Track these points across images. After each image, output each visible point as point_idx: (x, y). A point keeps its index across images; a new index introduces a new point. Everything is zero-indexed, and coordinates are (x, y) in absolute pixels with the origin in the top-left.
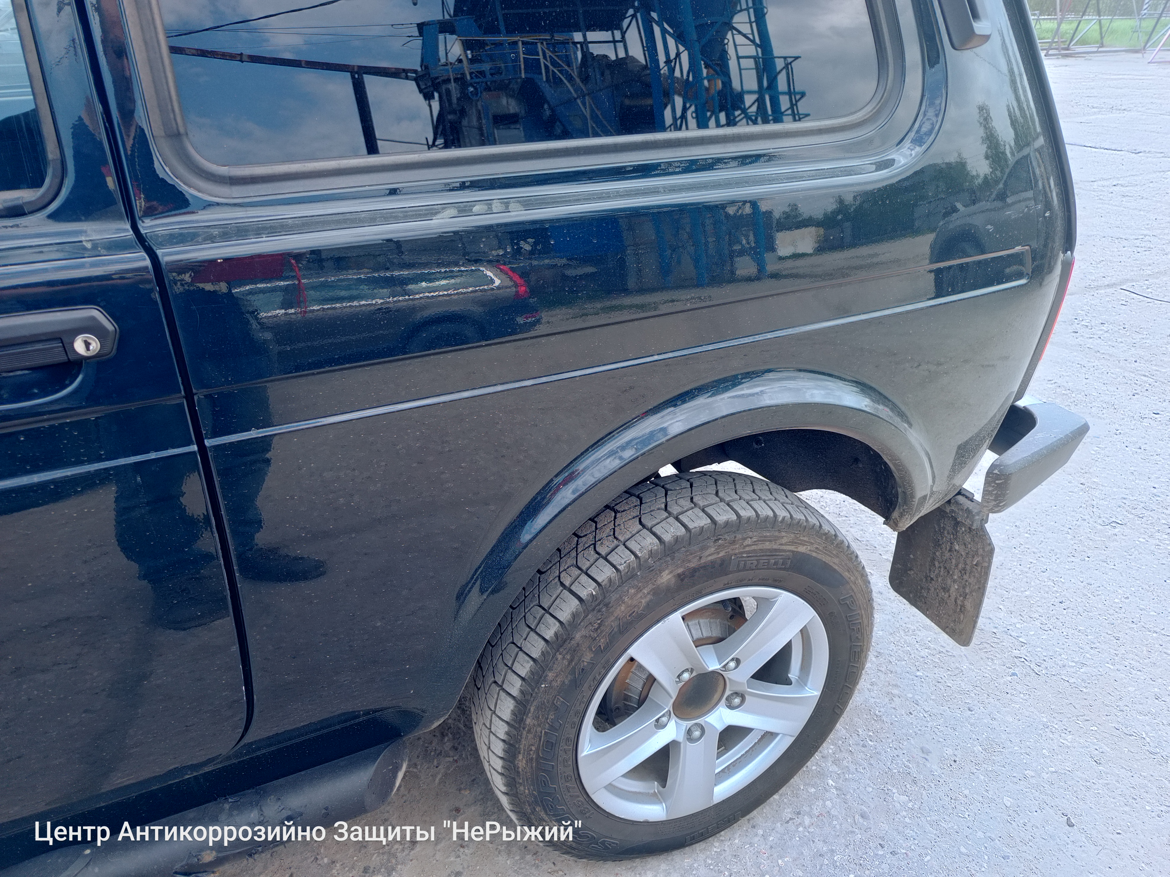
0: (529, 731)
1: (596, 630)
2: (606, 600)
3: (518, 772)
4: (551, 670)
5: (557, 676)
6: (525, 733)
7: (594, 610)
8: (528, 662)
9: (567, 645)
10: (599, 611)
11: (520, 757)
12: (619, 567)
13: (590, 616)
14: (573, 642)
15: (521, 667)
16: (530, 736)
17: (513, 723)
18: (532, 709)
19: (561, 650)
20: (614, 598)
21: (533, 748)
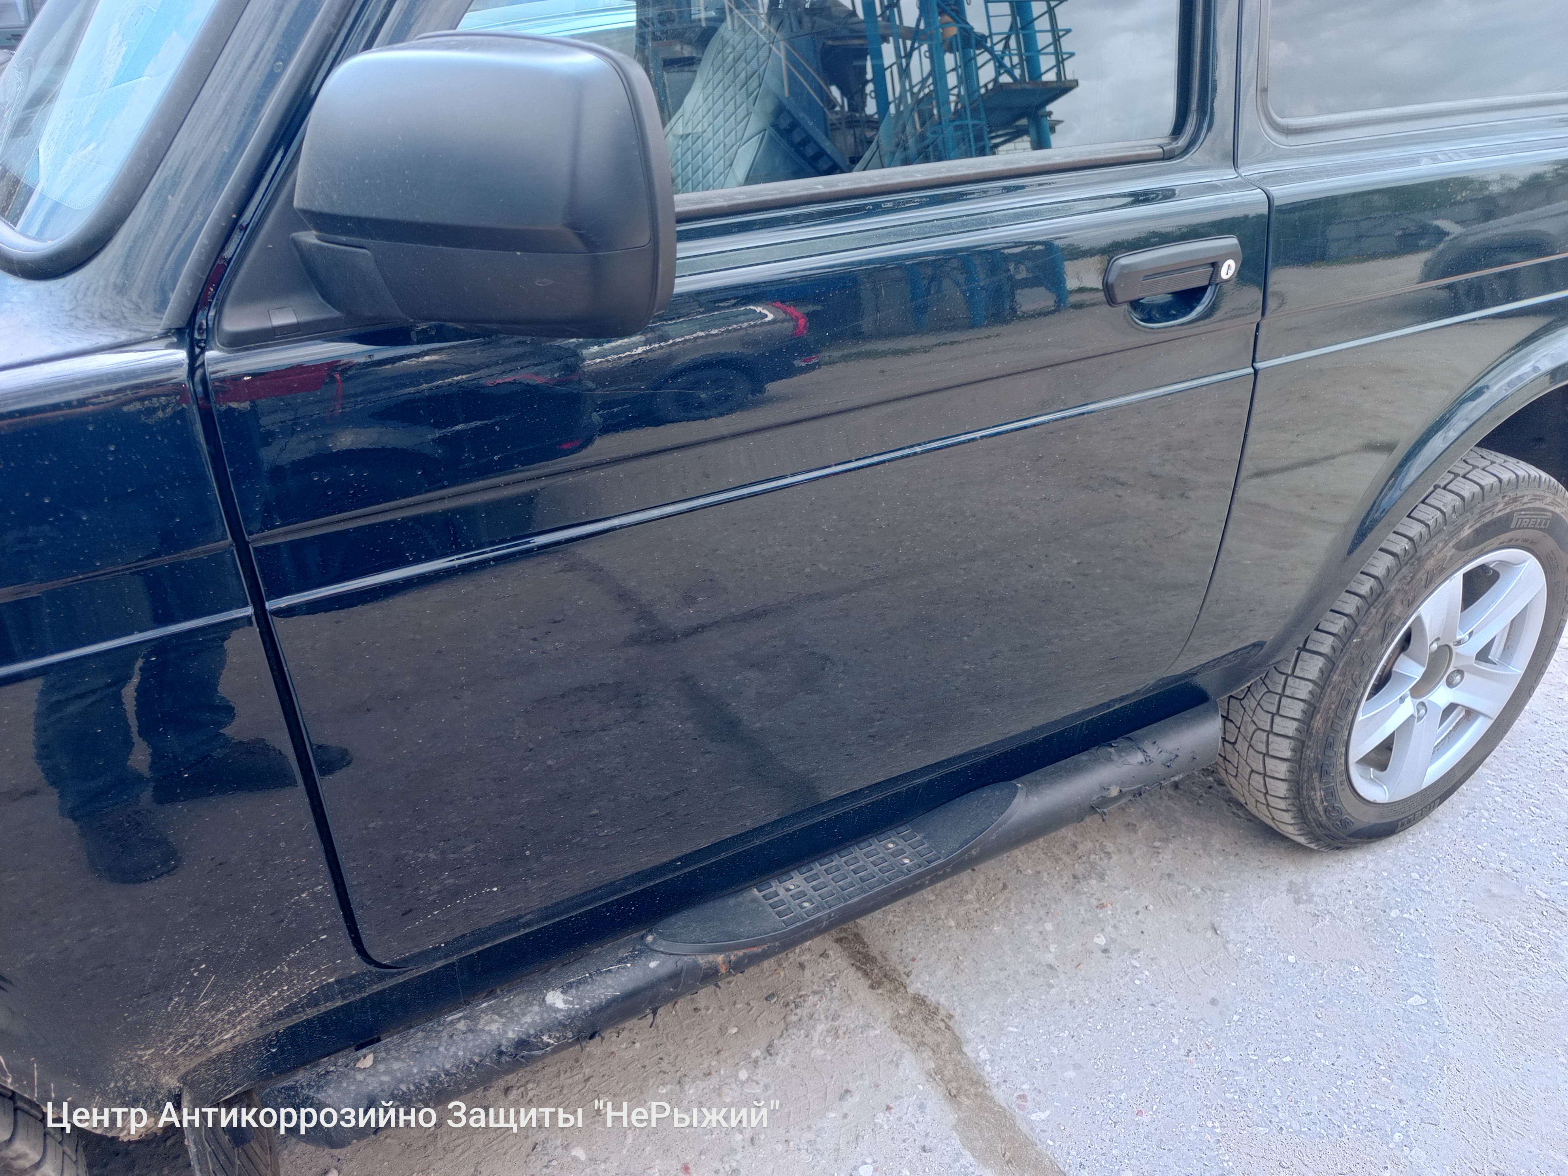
0: (1333, 689)
1: (1409, 583)
2: (1418, 554)
3: (1311, 734)
4: (1364, 624)
5: (1369, 630)
6: (1329, 690)
7: (1406, 563)
8: (1341, 618)
9: (1382, 599)
10: (1412, 564)
11: (1318, 717)
12: (1428, 522)
13: (1403, 570)
14: (1388, 595)
15: (1332, 625)
16: (1334, 693)
17: (1318, 681)
18: (1341, 666)
19: (1376, 604)
20: (1424, 553)
21: (1333, 707)
